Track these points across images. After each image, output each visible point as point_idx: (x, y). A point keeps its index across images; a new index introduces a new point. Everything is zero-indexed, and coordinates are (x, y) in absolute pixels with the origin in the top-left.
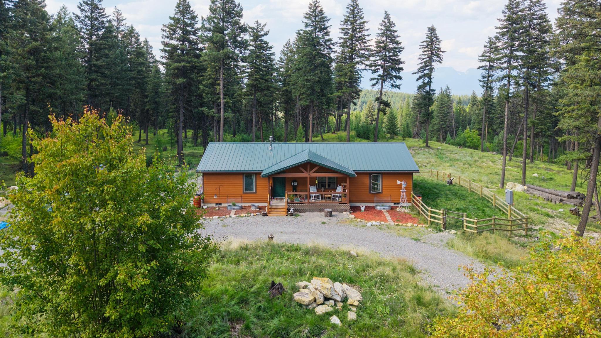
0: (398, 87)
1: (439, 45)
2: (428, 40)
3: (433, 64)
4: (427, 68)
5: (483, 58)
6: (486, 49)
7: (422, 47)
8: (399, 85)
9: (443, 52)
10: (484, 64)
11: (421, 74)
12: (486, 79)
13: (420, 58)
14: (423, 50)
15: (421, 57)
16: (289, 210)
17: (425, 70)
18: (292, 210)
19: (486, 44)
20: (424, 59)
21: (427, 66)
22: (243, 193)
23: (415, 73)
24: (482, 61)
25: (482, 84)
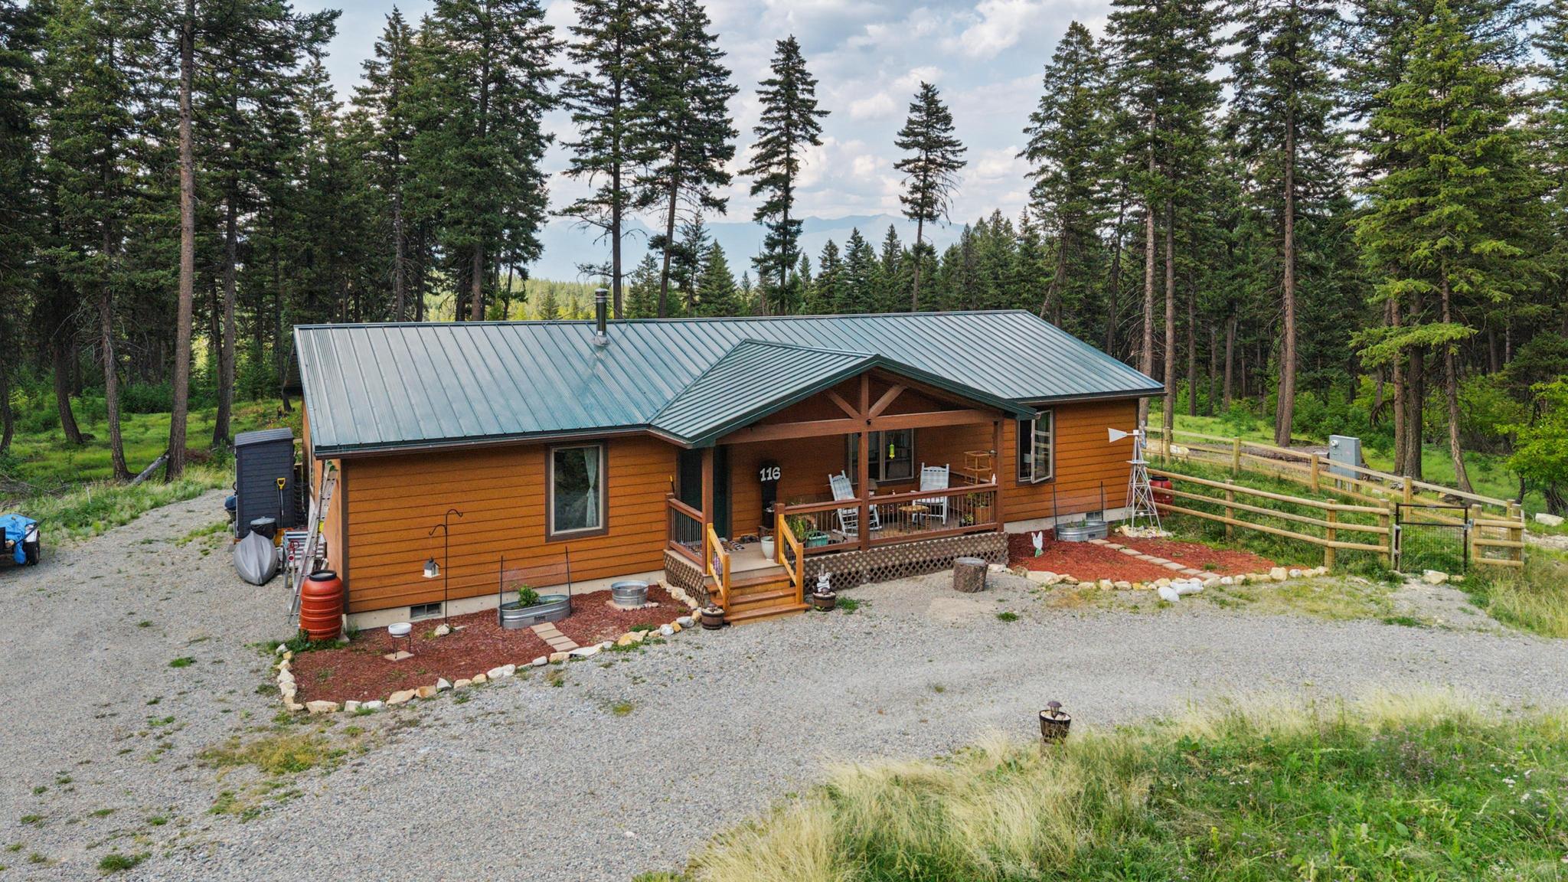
0: (720, 205)
1: (811, 92)
2: (779, 78)
3: (794, 147)
4: (776, 160)
5: (911, 139)
6: (915, 116)
7: (763, 96)
8: (724, 201)
9: (821, 114)
10: (914, 153)
11: (759, 177)
12: (919, 195)
13: (759, 129)
14: (766, 106)
15: (762, 125)
16: (810, 585)
17: (770, 165)
18: (823, 582)
19: (917, 102)
20: (772, 131)
21: (777, 154)
22: (549, 539)
23: (747, 172)
24: (905, 146)
25: (907, 207)
